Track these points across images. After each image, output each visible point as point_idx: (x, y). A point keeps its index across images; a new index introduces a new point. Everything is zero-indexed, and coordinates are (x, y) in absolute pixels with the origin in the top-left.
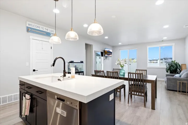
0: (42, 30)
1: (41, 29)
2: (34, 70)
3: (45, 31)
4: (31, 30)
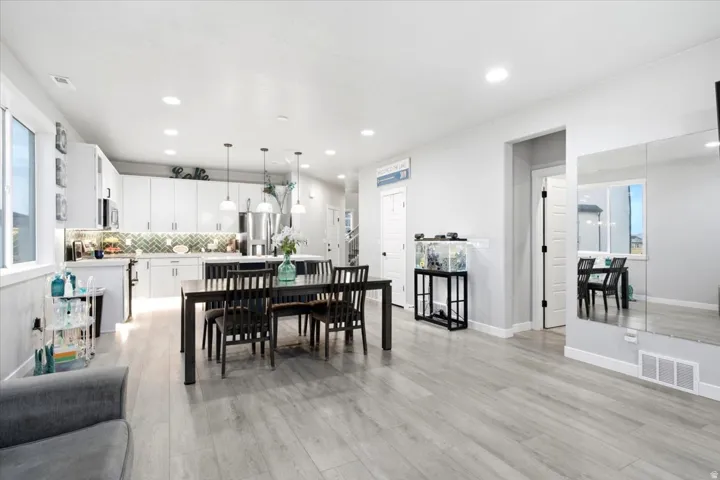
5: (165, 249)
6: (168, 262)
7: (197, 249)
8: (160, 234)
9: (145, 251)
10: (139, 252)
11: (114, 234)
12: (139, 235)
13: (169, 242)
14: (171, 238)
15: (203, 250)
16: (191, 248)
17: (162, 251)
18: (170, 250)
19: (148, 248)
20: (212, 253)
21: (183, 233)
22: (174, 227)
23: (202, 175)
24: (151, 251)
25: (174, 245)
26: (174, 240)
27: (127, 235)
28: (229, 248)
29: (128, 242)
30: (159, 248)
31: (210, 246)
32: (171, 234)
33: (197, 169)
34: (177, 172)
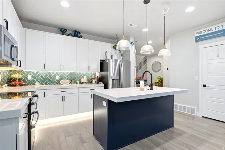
0: (217, 30)
1: (214, 30)
2: (205, 86)
3: (221, 29)
4: (200, 39)
5: (55, 82)
6: (59, 92)
7: (75, 82)
8: (51, 72)
9: (41, 84)
10: (37, 84)
11: (19, 72)
12: (37, 73)
13: (57, 78)
14: (58, 74)
15: (78, 82)
16: (71, 81)
17: (54, 83)
18: (58, 82)
19: (43, 82)
20: (84, 84)
21: (66, 71)
22: (62, 67)
23: (79, 35)
24: (46, 83)
25: (61, 80)
26: (60, 76)
27: (28, 73)
28: (94, 81)
29: (30, 78)
30: (51, 82)
31: (83, 80)
32: (58, 72)
33: (76, 31)
34: (63, 31)
